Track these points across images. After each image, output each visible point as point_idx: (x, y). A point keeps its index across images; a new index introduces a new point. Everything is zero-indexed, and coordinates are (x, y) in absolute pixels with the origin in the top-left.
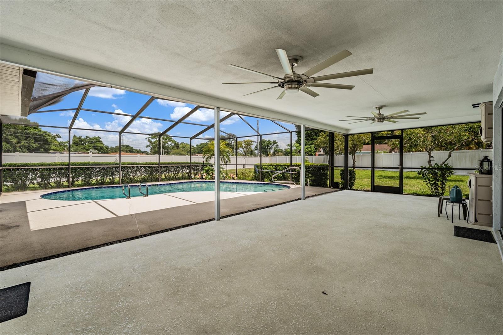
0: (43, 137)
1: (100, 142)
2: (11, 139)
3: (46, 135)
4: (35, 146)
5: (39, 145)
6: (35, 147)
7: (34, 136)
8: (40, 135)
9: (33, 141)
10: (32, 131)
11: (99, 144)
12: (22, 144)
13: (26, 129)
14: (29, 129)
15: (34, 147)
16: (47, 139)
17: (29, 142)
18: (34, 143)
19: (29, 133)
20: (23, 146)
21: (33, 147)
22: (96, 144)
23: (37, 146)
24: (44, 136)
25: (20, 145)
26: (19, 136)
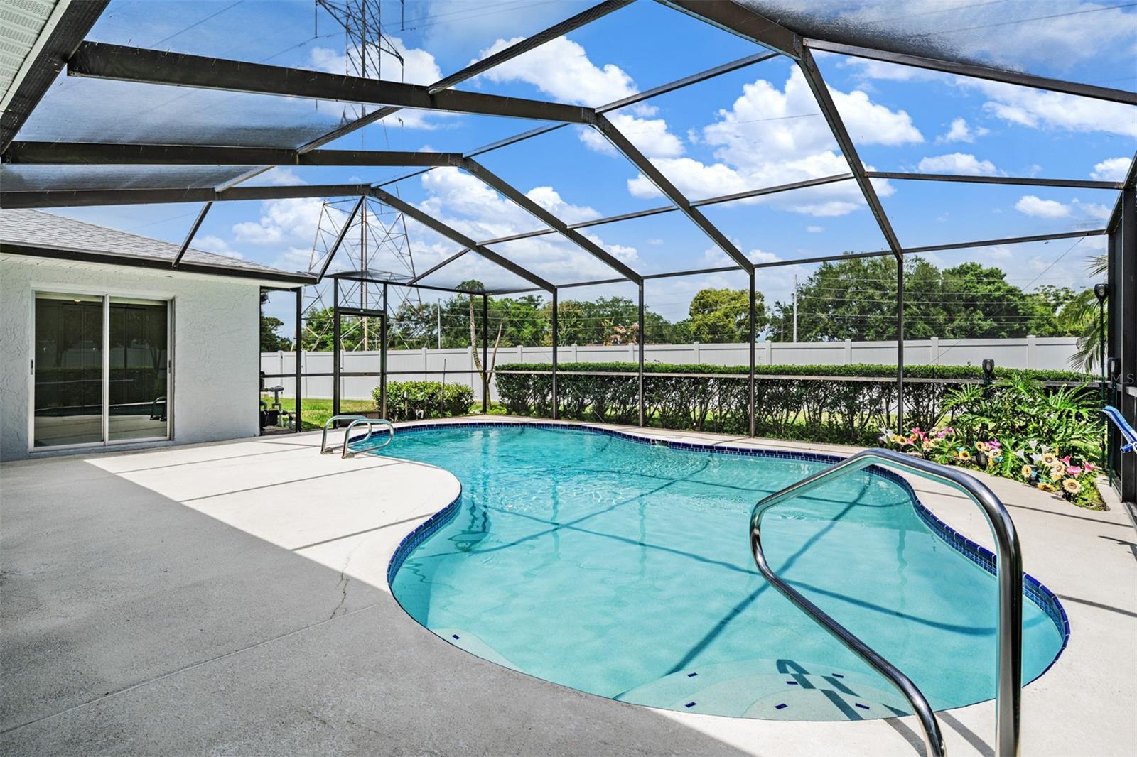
0: (1005, 303)
2: (934, 315)
3: (1011, 297)
4: (987, 325)
5: (995, 324)
6: (987, 330)
7: (983, 303)
8: (999, 299)
9: (980, 314)
10: (982, 289)
12: (956, 323)
13: (967, 287)
14: (974, 287)
15: (985, 328)
16: (1016, 306)
17: (970, 317)
18: (985, 320)
19: (973, 296)
20: (957, 328)
21: (980, 328)
23: (991, 325)
24: (1007, 301)
25: (952, 325)
26: (951, 305)
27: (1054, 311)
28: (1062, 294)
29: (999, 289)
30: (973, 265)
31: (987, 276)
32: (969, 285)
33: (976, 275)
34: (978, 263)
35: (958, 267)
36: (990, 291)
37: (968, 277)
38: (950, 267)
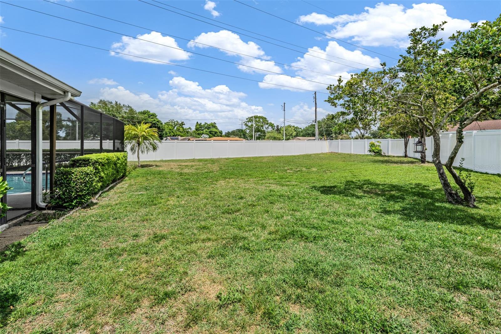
1: (215, 127)
11: (214, 130)
22: (211, 129)
27: (174, 128)
28: (176, 123)
29: (155, 120)
30: (147, 111)
31: (151, 115)
32: (146, 118)
33: (148, 115)
34: (149, 110)
35: (143, 111)
36: (152, 121)
37: (146, 115)
38: (140, 111)
